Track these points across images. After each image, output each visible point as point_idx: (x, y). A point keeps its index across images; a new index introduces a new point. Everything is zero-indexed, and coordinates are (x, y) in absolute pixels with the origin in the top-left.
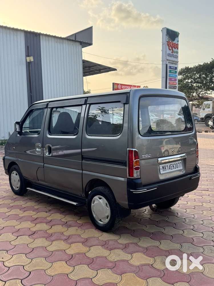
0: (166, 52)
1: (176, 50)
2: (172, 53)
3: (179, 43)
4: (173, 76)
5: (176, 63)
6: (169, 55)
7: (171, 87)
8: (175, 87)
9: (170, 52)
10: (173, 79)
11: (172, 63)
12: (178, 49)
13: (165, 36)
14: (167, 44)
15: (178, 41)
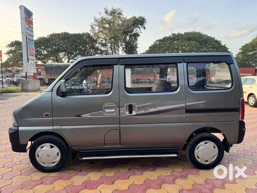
0: (25, 26)
1: (31, 26)
2: (29, 27)
3: (33, 21)
4: (31, 46)
5: (32, 36)
6: (27, 29)
7: (31, 55)
8: (33, 55)
9: (28, 26)
10: (31, 49)
11: (30, 36)
12: (33, 25)
13: (23, 13)
14: (26, 20)
15: (32, 19)
